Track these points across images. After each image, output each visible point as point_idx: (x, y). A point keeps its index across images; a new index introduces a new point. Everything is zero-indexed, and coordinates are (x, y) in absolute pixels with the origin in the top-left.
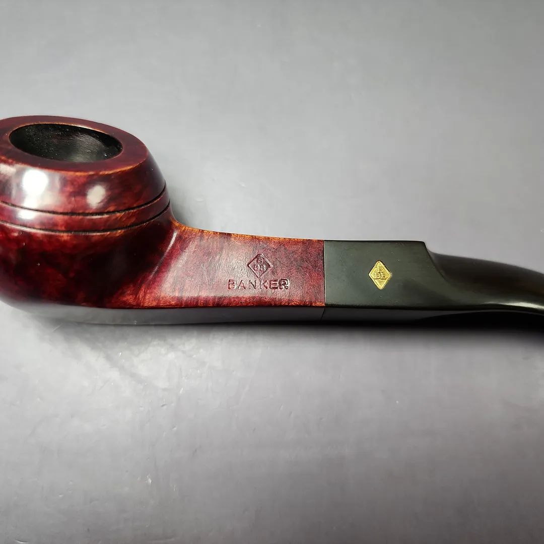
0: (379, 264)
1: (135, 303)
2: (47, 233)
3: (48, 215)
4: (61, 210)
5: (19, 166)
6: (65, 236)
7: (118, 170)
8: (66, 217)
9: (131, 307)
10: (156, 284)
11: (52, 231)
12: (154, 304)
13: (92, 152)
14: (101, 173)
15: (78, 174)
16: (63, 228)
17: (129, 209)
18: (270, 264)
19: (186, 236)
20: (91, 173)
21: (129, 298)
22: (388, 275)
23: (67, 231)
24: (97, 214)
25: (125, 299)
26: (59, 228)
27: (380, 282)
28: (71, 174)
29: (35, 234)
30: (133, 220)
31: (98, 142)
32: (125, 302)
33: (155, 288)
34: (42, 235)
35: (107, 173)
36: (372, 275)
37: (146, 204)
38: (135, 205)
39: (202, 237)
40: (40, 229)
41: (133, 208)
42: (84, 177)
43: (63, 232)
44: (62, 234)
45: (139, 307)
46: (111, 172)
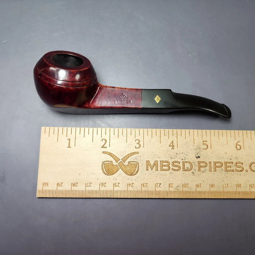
0: (158, 96)
1: (88, 107)
2: (66, 87)
3: (66, 82)
4: (70, 81)
5: (58, 68)
6: (71, 88)
7: (84, 69)
8: (71, 83)
9: (87, 108)
10: (94, 102)
11: (68, 87)
12: (94, 107)
13: (73, 62)
14: (80, 70)
15: (74, 71)
16: (71, 86)
17: (87, 80)
18: (126, 96)
19: (102, 88)
20: (77, 70)
21: (87, 106)
22: (160, 99)
23: (72, 87)
24: (78, 82)
25: (86, 106)
26: (70, 86)
27: (158, 101)
28: (72, 71)
29: (63, 87)
30: (88, 83)
31: (75, 59)
32: (85, 106)
33: (94, 103)
34: (65, 87)
35: (81, 70)
36: (155, 99)
37: (91, 79)
38: (89, 79)
39: (106, 88)
40: (64, 86)
41: (88, 80)
42: (76, 71)
43: (71, 87)
44: (70, 87)
45: (89, 108)
46: (82, 70)
